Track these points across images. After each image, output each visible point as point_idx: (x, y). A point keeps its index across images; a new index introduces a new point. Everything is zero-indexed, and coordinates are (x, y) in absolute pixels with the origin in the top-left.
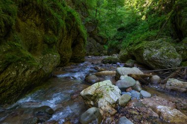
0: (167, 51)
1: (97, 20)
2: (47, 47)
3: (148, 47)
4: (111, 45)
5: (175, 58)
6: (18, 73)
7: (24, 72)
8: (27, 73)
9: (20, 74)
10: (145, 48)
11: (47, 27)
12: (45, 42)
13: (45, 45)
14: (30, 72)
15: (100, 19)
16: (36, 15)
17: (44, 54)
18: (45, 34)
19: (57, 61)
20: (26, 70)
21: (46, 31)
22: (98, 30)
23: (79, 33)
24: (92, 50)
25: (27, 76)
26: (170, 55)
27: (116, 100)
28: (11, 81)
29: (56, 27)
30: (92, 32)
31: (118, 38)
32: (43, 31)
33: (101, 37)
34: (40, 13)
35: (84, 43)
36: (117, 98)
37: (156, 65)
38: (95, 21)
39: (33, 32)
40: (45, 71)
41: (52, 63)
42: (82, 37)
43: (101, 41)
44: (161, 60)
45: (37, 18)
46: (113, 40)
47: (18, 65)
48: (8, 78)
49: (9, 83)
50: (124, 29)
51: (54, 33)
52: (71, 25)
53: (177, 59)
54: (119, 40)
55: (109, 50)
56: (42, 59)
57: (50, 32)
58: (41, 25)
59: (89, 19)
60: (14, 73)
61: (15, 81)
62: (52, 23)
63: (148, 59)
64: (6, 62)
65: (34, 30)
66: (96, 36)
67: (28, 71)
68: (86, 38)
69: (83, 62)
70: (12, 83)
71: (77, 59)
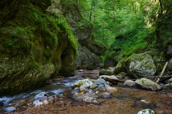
0: (146, 63)
1: (91, 25)
2: (46, 59)
3: (134, 59)
4: (108, 56)
5: (150, 69)
6: (33, 75)
7: (36, 75)
8: (37, 76)
9: (34, 76)
10: (132, 61)
11: (46, 43)
12: (44, 55)
13: (45, 57)
14: (39, 75)
15: (96, 23)
16: (40, 36)
17: (43, 64)
18: (45, 49)
19: (53, 70)
20: (37, 74)
21: (45, 47)
22: (93, 37)
23: (69, 43)
24: (85, 62)
25: (37, 78)
26: (147, 66)
27: (89, 86)
28: (29, 80)
29: (52, 44)
30: (84, 40)
31: (115, 48)
32: (43, 47)
33: (97, 46)
34: (42, 35)
35: (75, 54)
36: (89, 85)
37: (138, 76)
38: (88, 26)
39: (38, 48)
40: (45, 77)
41: (50, 71)
42: (72, 48)
43: (96, 50)
44: (140, 71)
45: (40, 38)
46: (110, 50)
47: (33, 70)
48: (28, 77)
49: (28, 80)
50: (123, 37)
51: (51, 48)
52: (61, 37)
53: (152, 69)
54: (117, 50)
55: (106, 62)
56: (43, 68)
57: (48, 47)
58: (42, 42)
59: (81, 24)
60: (31, 75)
61: (31, 80)
62: (50, 40)
63: (132, 71)
64: (29, 68)
65: (39, 47)
66: (90, 45)
67: (38, 75)
68: (77, 49)
69: (73, 76)
70: (29, 81)
71: (66, 72)
